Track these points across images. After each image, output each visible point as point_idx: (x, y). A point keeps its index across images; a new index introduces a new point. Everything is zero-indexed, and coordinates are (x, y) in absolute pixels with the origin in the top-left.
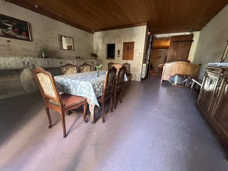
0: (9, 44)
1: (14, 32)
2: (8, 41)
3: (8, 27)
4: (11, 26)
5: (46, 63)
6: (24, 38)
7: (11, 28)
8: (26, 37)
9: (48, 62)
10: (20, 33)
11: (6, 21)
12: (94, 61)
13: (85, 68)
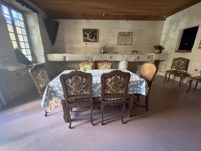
0: (87, 46)
1: (89, 38)
2: (86, 44)
3: (87, 35)
4: (89, 34)
5: (100, 57)
6: (94, 40)
7: (88, 36)
8: (95, 40)
9: (101, 56)
10: (92, 38)
11: (87, 32)
12: (153, 56)
13: (104, 65)
